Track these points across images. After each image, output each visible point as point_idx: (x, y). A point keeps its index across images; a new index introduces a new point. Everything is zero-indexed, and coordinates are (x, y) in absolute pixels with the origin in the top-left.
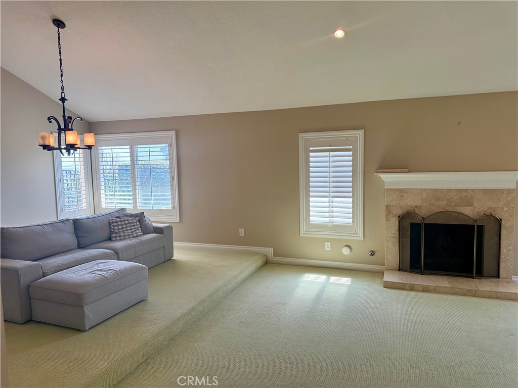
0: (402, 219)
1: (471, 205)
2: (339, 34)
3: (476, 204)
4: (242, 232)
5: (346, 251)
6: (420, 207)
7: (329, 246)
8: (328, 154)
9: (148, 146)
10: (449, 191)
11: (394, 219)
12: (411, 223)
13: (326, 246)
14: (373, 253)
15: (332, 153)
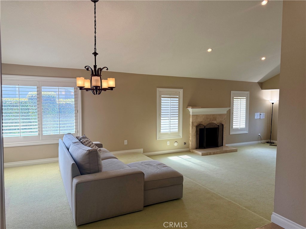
0: (197, 127)
1: (216, 120)
2: (210, 50)
3: (217, 120)
4: (126, 142)
5: (176, 144)
6: (202, 122)
7: (169, 143)
8: (169, 99)
9: (58, 88)
10: (210, 115)
11: (194, 127)
12: (200, 129)
13: (168, 143)
14: (185, 143)
15: (172, 99)
